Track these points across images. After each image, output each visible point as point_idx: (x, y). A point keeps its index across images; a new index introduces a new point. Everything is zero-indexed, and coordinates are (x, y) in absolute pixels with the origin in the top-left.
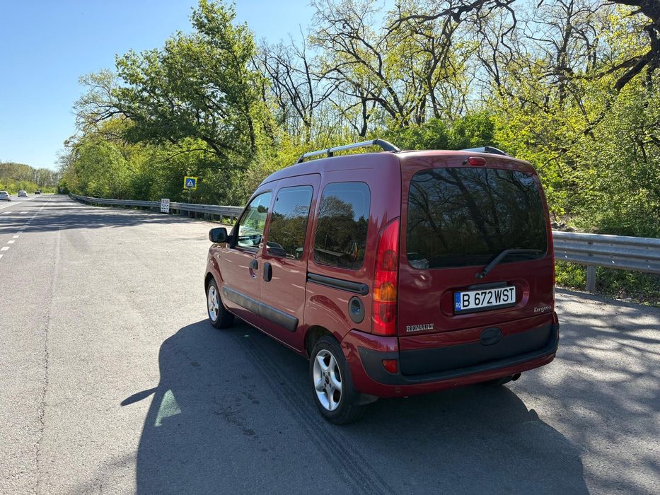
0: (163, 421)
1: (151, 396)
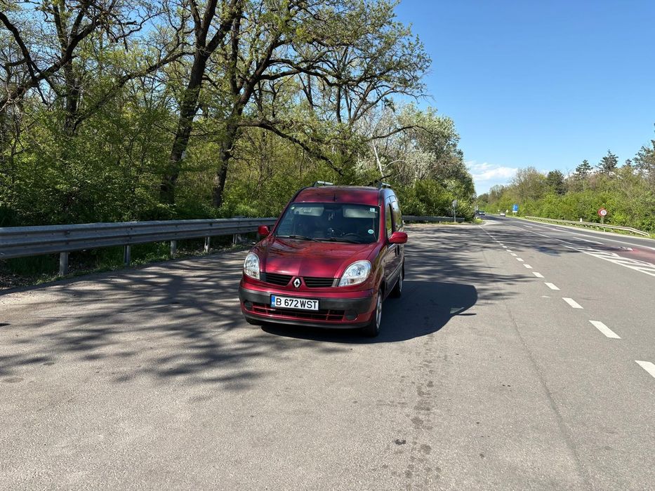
0: (462, 307)
1: (461, 313)
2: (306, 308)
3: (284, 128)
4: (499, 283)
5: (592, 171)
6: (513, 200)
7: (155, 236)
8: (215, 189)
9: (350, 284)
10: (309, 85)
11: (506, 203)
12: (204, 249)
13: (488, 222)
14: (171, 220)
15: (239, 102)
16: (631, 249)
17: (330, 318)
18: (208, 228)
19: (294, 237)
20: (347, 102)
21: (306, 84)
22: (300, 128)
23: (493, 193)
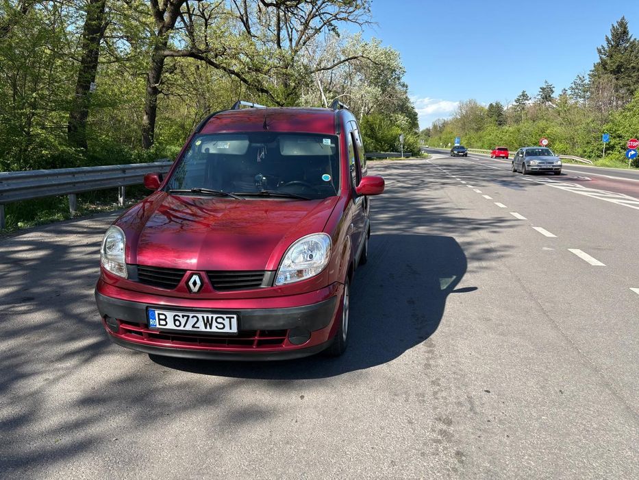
0: (452, 277)
1: (456, 289)
2: (214, 329)
3: (216, 56)
4: (480, 231)
5: (530, 102)
6: (455, 133)
7: (43, 189)
8: (144, 130)
9: (297, 280)
10: (246, 13)
11: (449, 136)
12: (116, 200)
13: (435, 156)
14: (78, 167)
15: (163, 27)
16: (589, 179)
17: (260, 344)
18: (120, 176)
19: (199, 192)
20: (288, 31)
21: (243, 12)
22: (235, 57)
23: (435, 127)
